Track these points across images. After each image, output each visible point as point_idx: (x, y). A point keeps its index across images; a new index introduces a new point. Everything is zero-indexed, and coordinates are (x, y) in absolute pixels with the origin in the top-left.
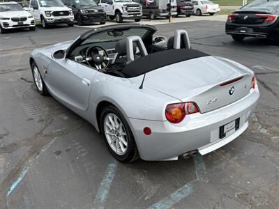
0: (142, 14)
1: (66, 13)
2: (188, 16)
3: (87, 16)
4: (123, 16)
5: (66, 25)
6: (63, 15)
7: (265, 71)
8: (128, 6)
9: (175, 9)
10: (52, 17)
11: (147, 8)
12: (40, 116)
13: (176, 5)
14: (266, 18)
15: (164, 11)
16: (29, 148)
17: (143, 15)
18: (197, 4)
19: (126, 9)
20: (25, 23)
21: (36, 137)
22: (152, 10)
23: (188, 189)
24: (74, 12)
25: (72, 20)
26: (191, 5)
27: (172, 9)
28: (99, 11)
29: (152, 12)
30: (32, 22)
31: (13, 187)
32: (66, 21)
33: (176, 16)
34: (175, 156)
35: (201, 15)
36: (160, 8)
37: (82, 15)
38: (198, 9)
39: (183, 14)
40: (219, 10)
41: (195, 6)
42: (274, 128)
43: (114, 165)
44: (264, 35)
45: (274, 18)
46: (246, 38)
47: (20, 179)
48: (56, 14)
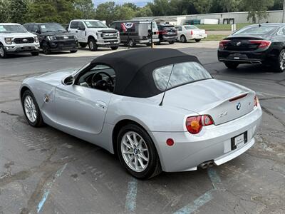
0: (119, 41)
1: (31, 40)
2: (171, 43)
4: (98, 43)
5: (30, 53)
6: (27, 42)
7: (264, 97)
8: (104, 32)
9: (157, 36)
10: (13, 45)
11: (124, 34)
12: (41, 146)
13: (157, 31)
14: (260, 43)
15: (144, 38)
16: (42, 174)
17: (121, 42)
18: (181, 30)
19: (102, 36)
21: (46, 165)
22: (130, 37)
23: (208, 196)
24: (39, 39)
25: (37, 48)
26: (174, 31)
27: (153, 36)
28: (70, 37)
29: (131, 39)
31: (40, 206)
33: (158, 44)
34: (194, 167)
35: (185, 42)
36: (140, 34)
37: (49, 43)
38: (183, 35)
39: (165, 41)
40: (206, 36)
41: (178, 32)
42: (279, 146)
43: (134, 183)
44: (259, 62)
45: (267, 44)
46: (240, 65)
47: (44, 199)
48: (18, 41)
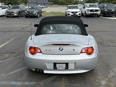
1: (97, 11)
3: (108, 12)
5: (96, 16)
10: (89, 12)
20: (76, 14)
25: (99, 14)
28: (115, 10)
30: (80, 14)
32: (95, 14)
34: (34, 69)
48: (91, 11)
